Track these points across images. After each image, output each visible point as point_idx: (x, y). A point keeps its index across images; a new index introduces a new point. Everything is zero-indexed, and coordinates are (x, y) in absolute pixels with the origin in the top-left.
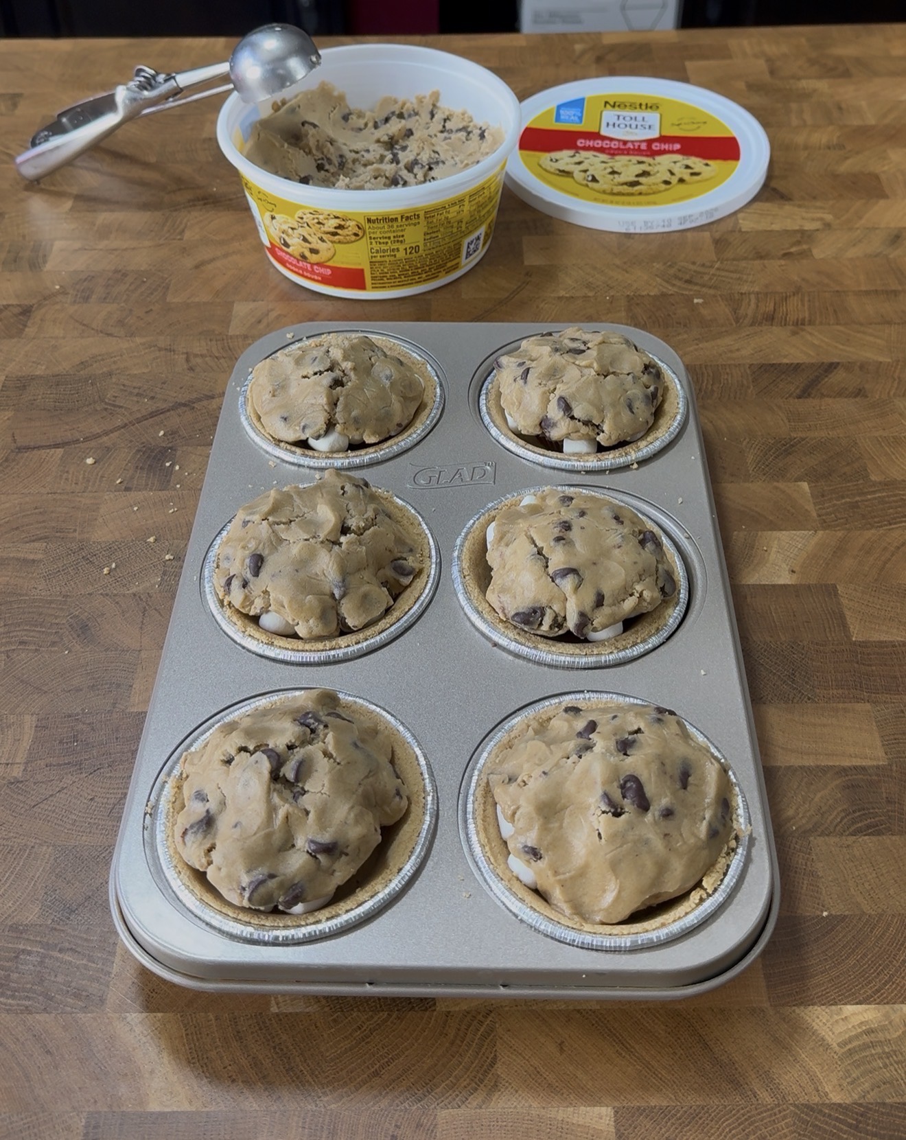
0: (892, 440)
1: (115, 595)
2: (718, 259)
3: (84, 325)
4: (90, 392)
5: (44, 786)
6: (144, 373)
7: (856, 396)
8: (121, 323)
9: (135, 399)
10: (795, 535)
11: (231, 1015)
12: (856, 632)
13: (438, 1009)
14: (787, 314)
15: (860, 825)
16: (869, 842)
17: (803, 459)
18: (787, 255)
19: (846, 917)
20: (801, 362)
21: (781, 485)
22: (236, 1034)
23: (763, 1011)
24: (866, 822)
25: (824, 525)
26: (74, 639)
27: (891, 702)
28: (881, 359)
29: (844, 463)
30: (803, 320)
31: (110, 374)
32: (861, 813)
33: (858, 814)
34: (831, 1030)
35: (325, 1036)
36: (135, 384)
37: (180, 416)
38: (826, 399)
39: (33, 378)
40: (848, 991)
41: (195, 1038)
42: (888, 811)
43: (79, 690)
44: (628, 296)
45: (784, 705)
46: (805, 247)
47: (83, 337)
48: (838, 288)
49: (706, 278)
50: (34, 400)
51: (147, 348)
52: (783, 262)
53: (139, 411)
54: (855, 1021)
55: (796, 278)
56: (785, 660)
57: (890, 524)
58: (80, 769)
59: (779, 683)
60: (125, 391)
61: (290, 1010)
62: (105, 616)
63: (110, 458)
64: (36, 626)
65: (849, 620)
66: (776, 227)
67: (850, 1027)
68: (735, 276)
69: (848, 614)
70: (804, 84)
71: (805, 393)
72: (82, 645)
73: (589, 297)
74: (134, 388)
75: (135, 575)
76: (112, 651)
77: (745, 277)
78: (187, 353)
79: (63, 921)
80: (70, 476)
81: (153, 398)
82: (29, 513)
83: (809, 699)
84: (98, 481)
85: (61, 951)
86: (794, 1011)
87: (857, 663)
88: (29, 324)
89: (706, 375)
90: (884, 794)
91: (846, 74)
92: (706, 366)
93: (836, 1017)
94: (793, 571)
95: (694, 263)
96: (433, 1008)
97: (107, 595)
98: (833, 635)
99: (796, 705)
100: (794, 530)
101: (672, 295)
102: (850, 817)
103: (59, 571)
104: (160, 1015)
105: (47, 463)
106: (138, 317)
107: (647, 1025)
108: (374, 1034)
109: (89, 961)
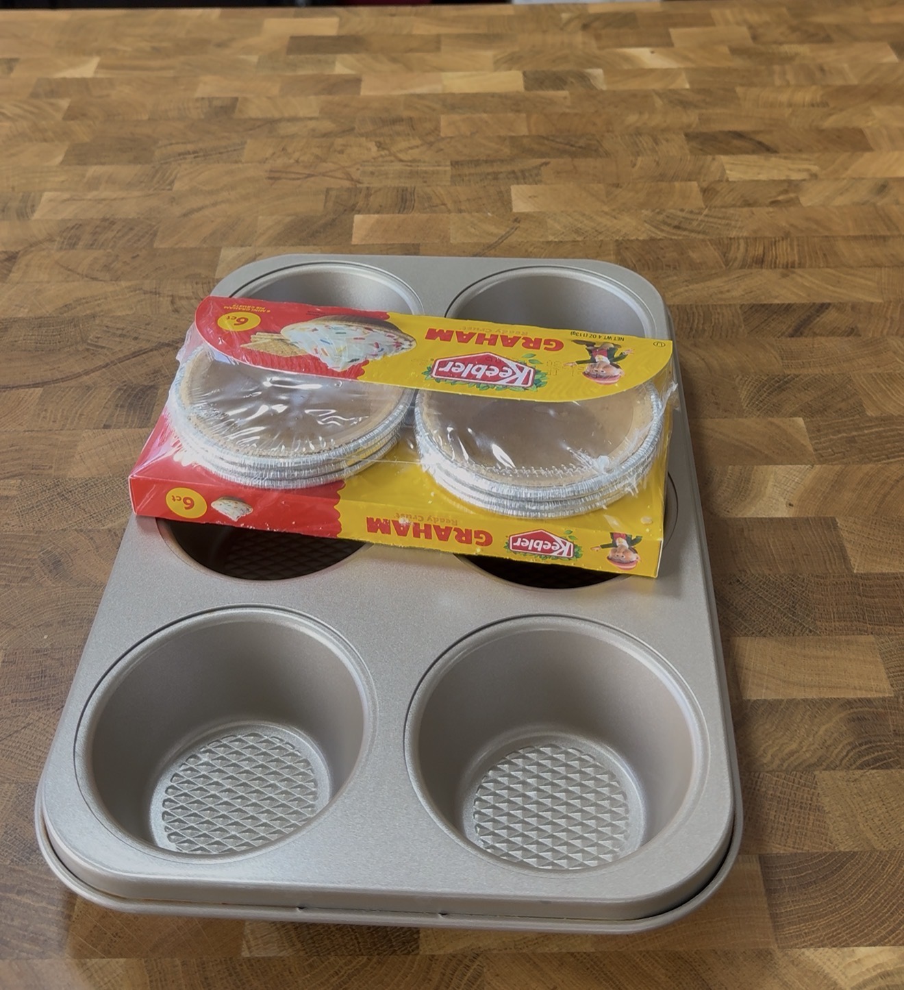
0: (888, 377)
1: (90, 531)
2: (707, 207)
3: (69, 270)
4: (72, 333)
5: (9, 722)
6: (128, 315)
7: (848, 336)
8: (107, 268)
9: (118, 339)
10: (791, 469)
11: (199, 960)
12: (857, 564)
13: (421, 953)
14: (776, 258)
15: (867, 758)
16: (877, 775)
17: (798, 395)
18: (774, 203)
19: (855, 853)
20: (792, 302)
21: (776, 420)
22: (203, 980)
23: (771, 954)
24: (873, 756)
25: (821, 459)
26: (45, 574)
27: (896, 634)
28: (872, 300)
29: (839, 399)
30: (793, 263)
31: (94, 316)
32: (867, 746)
33: (864, 747)
34: (843, 974)
35: (300, 982)
36: (118, 326)
37: (163, 356)
38: (819, 337)
39: (16, 321)
40: (860, 932)
41: (159, 985)
42: (896, 744)
43: (49, 625)
44: (617, 241)
45: (785, 639)
46: (792, 195)
47: (68, 282)
48: (827, 234)
49: (695, 223)
50: (16, 341)
51: (132, 292)
52: (771, 209)
53: (120, 351)
54: (869, 964)
55: (784, 224)
56: (785, 593)
57: (888, 458)
58: (48, 705)
59: (779, 616)
60: (108, 332)
61: (263, 954)
62: (79, 552)
63: (90, 396)
64: (7, 562)
65: (850, 552)
66: (763, 177)
67: (864, 970)
68: (724, 222)
69: (848, 546)
70: (787, 49)
71: (797, 332)
72: (53, 581)
73: (578, 241)
74: (118, 329)
75: (111, 511)
76: (84, 586)
77: (733, 223)
78: (172, 296)
79: (23, 861)
80: (48, 415)
81: (136, 338)
82: (5, 450)
83: (810, 631)
84: (76, 419)
85: (18, 893)
86: (803, 953)
87: (859, 595)
88: (14, 269)
89: (696, 315)
90: (891, 726)
91: (827, 40)
92: (696, 307)
93: (849, 960)
94: (790, 505)
95: (682, 210)
96: (416, 952)
97: (81, 531)
98: (834, 567)
99: (798, 638)
100: (791, 464)
101: (660, 239)
102: (857, 750)
103: (33, 507)
104: (122, 960)
105: (26, 402)
106: (125, 262)
107: (646, 969)
108: (352, 979)
109: (49, 904)
